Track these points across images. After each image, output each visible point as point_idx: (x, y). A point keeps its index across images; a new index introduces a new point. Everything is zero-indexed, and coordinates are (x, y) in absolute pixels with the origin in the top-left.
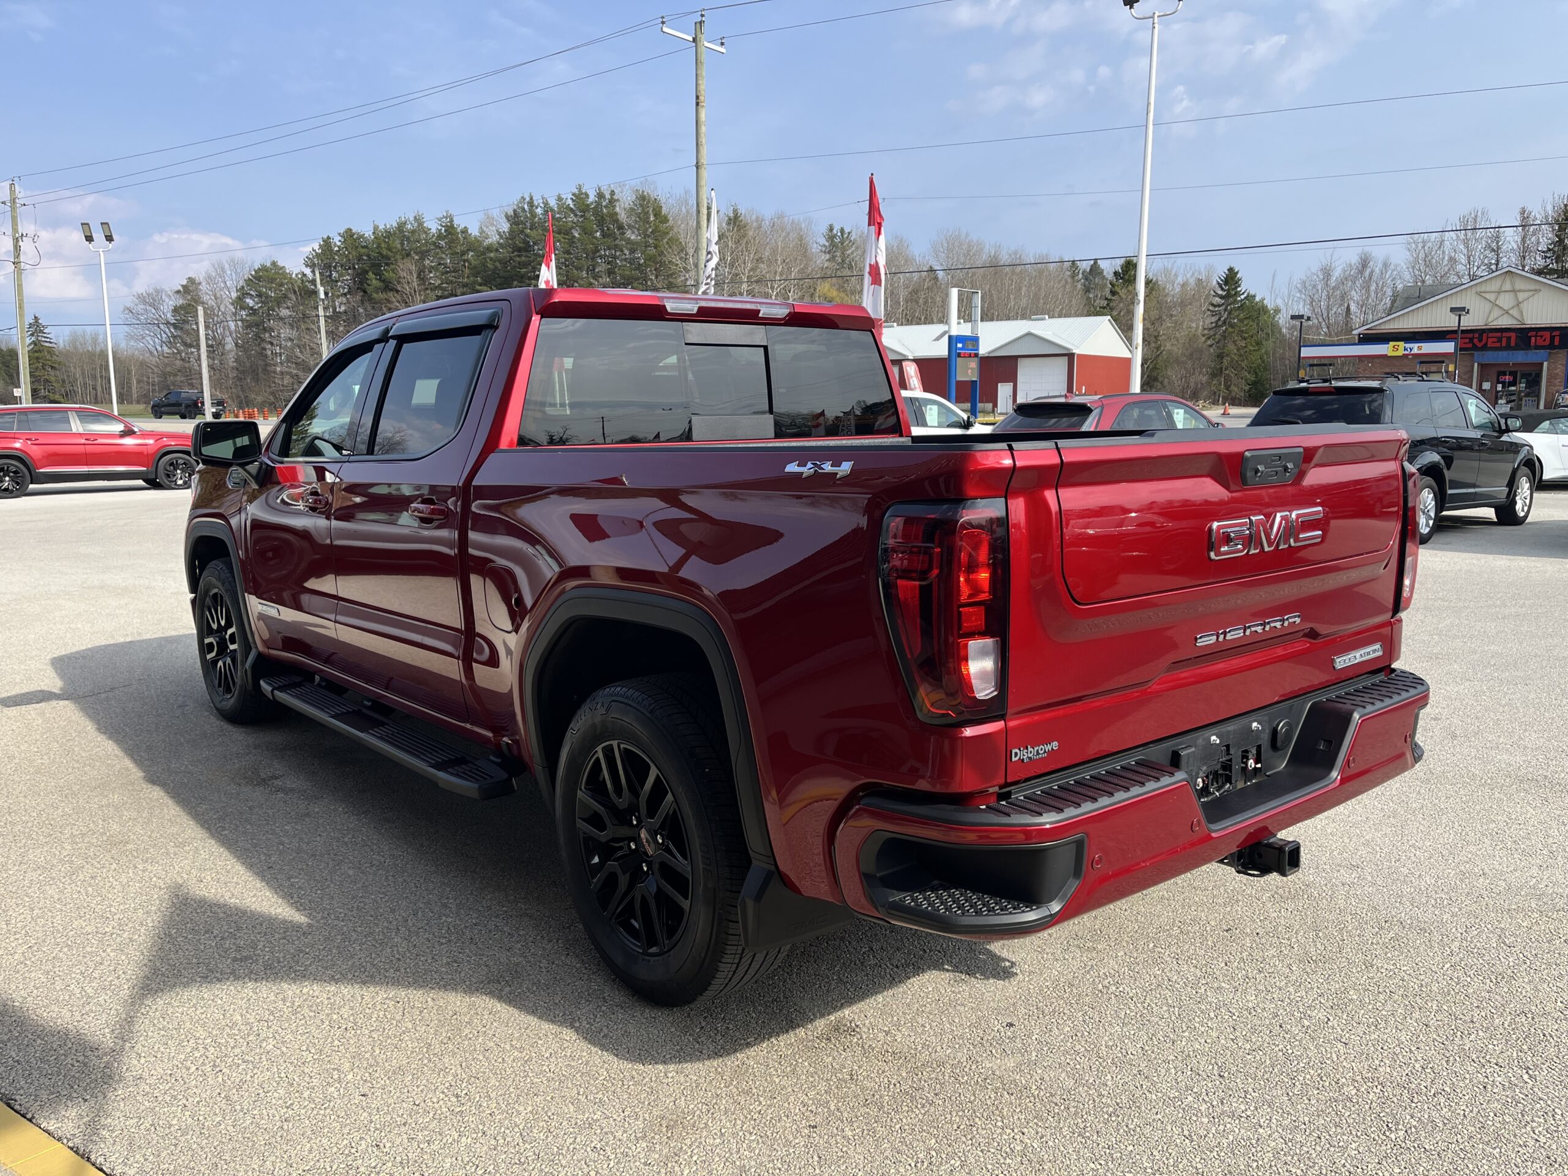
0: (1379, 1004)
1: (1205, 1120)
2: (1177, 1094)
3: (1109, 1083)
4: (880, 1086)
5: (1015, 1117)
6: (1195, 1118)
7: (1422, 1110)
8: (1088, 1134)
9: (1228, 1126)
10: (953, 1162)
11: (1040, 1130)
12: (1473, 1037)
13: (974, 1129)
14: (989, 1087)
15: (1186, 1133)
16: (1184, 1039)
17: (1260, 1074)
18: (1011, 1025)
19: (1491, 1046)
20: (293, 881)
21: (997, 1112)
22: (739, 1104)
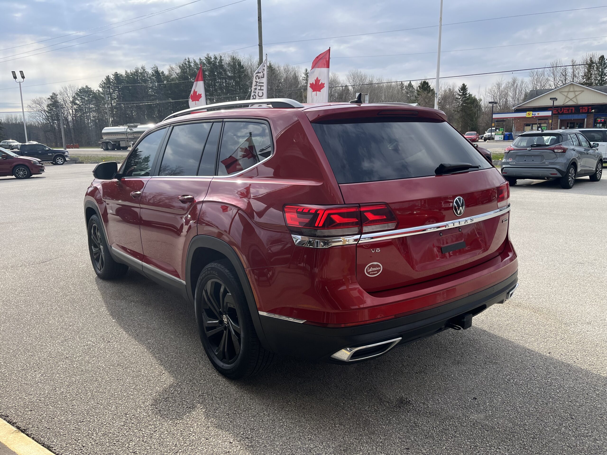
1: (573, 438)
2: (557, 427)
3: (527, 424)
4: (429, 429)
5: (494, 441)
6: (568, 438)
8: (527, 448)
9: (584, 440)
11: (506, 447)
13: (478, 448)
14: (477, 428)
15: (567, 444)
17: (587, 416)
18: (475, 399)
20: (149, 341)
21: (485, 439)
22: (372, 439)
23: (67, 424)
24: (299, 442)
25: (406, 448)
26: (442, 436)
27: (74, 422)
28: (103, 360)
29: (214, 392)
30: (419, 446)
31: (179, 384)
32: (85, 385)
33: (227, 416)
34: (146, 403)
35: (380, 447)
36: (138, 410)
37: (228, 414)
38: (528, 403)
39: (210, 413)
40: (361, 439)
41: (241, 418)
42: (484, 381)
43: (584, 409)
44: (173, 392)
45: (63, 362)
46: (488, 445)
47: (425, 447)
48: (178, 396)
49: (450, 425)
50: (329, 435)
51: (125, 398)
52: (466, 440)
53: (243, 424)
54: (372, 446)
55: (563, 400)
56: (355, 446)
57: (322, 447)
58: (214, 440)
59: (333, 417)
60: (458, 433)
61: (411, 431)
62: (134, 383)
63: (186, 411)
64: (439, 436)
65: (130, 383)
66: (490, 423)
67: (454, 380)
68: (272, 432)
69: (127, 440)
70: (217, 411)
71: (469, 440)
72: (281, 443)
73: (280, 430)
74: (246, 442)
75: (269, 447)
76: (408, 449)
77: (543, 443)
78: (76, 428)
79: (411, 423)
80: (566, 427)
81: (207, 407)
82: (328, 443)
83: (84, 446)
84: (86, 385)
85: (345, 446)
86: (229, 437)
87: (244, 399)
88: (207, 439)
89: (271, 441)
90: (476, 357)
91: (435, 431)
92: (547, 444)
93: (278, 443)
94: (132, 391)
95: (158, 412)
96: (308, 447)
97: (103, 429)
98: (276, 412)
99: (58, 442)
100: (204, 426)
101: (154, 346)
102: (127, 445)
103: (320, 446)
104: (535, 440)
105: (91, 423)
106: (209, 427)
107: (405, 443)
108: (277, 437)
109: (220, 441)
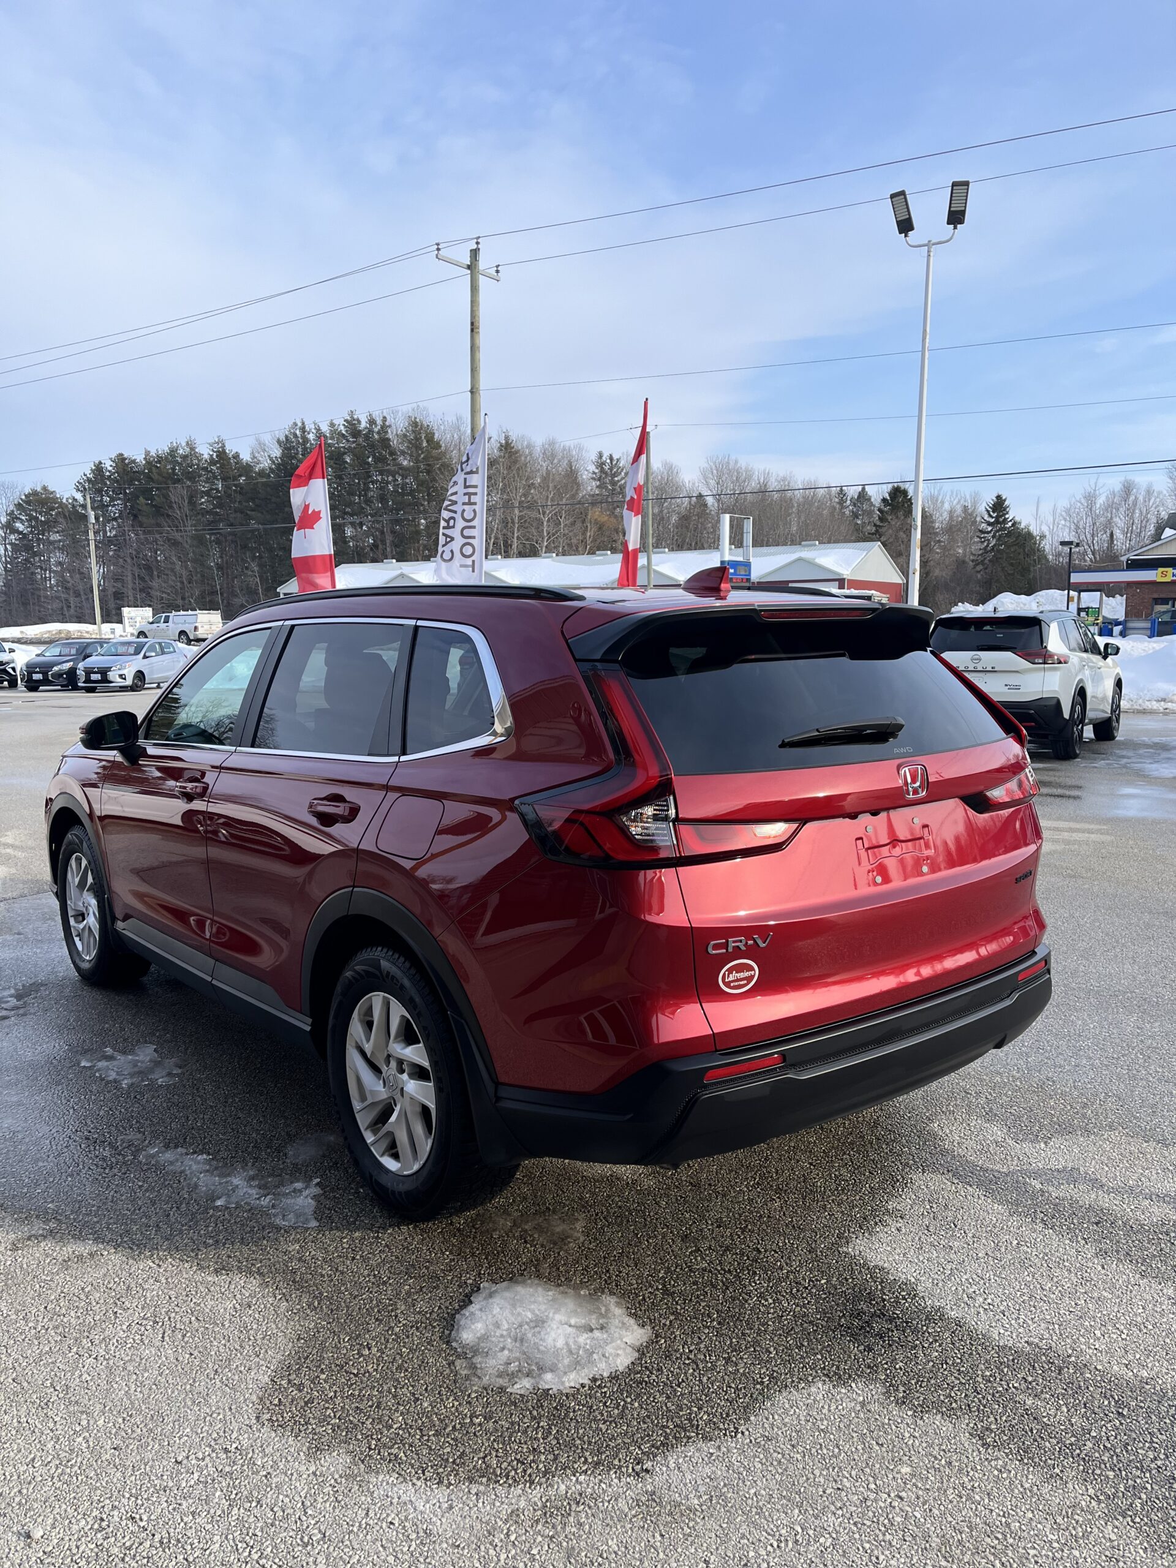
5: (891, 1476)
10: (822, 1540)
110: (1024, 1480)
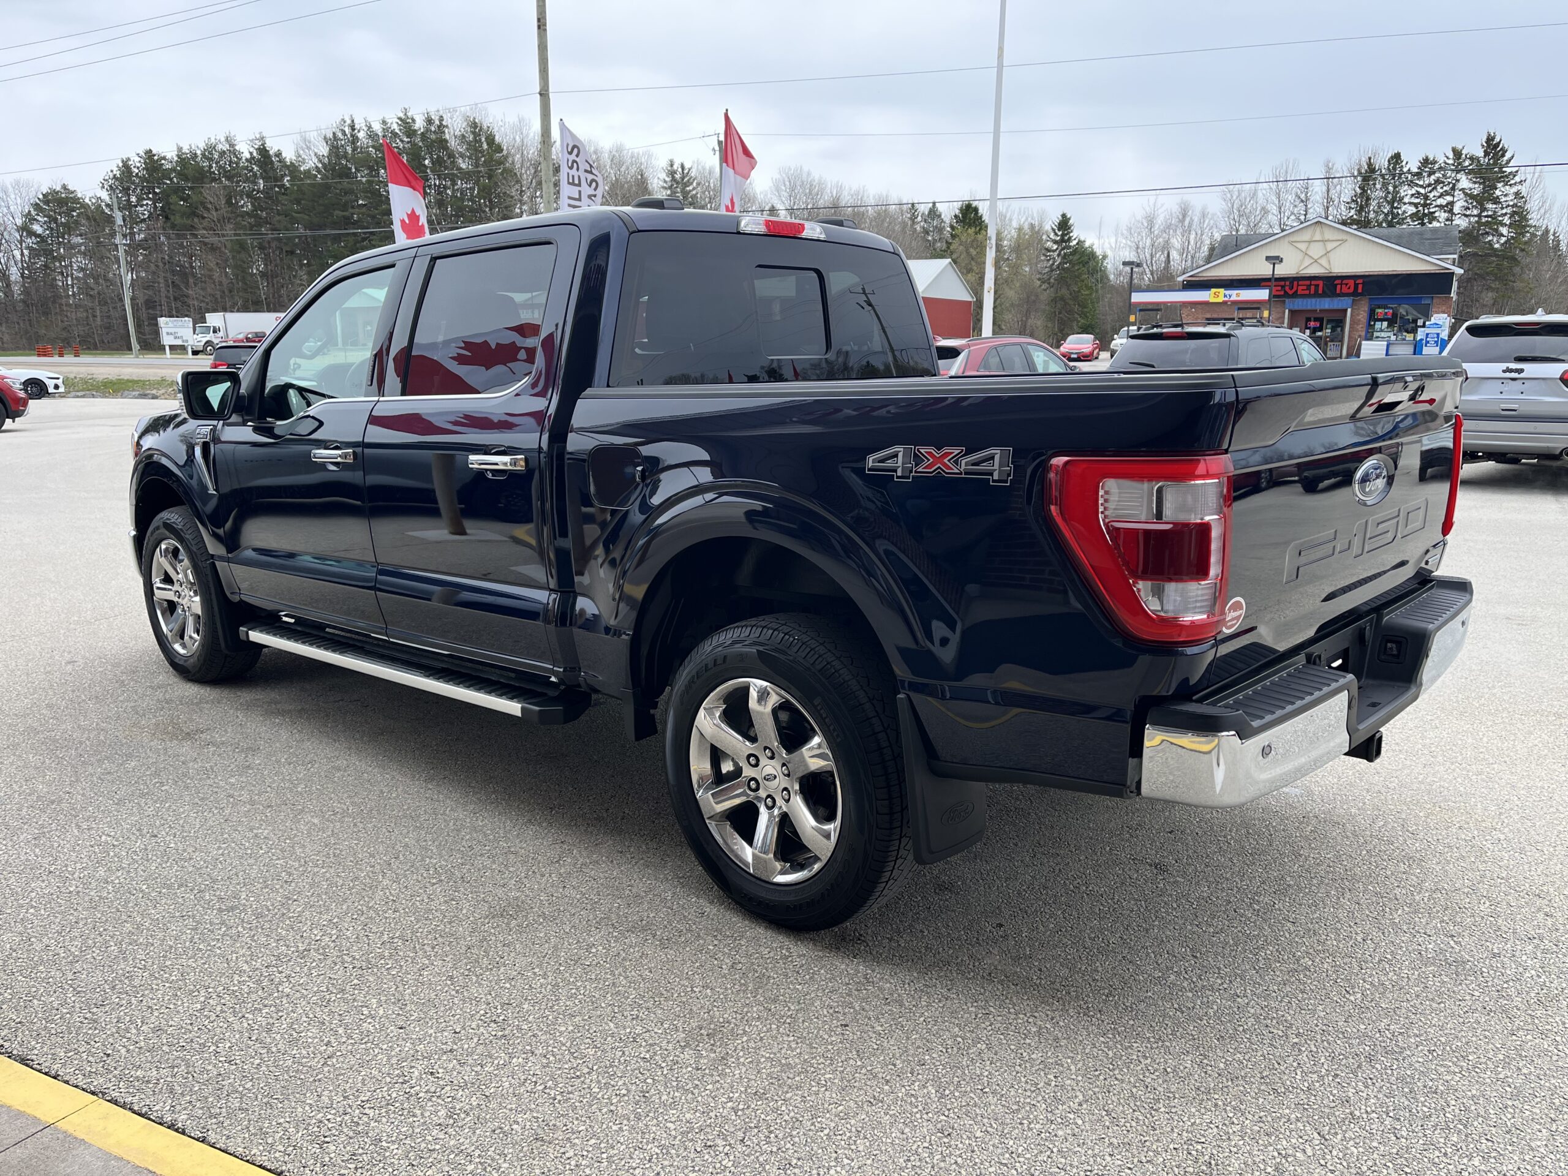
0: (1313, 888)
1: (1190, 995)
2: (1160, 974)
3: (1100, 969)
4: (895, 986)
5: (1025, 1004)
6: (1180, 993)
7: (1371, 976)
8: (1092, 1013)
9: (1211, 998)
10: (979, 1045)
11: (1049, 1013)
12: (1400, 912)
13: (991, 1016)
15: (1176, 1006)
16: (1155, 928)
17: (1227, 952)
18: (1001, 925)
19: (1417, 919)
20: (255, 831)
21: (1007, 1001)
22: (770, 1010)
23: (65, 1011)
24: (612, 1025)
25: (842, 1025)
26: (920, 998)
27: (80, 1008)
28: (141, 876)
29: (419, 934)
30: (869, 1019)
31: (335, 921)
32: (101, 929)
33: (449, 982)
34: (254, 963)
35: (787, 1025)
36: (236, 977)
37: (451, 978)
38: (1108, 930)
39: (409, 976)
40: (747, 1012)
41: (480, 984)
42: (1024, 890)
43: (1222, 939)
44: (318, 938)
45: (43, 881)
46: (1012, 1010)
47: (882, 1020)
48: (332, 945)
49: (941, 977)
50: (679, 1009)
51: (204, 954)
52: (969, 1005)
53: (486, 995)
54: (770, 1024)
55: (1181, 922)
56: (733, 1025)
57: (660, 1031)
58: (417, 1029)
59: (690, 973)
60: (955, 991)
61: (856, 993)
62: (223, 923)
63: (352, 975)
64: (914, 998)
65: (211, 923)
66: (1025, 970)
67: (961, 890)
68: (551, 1007)
69: (212, 1038)
70: (426, 973)
71: (975, 1004)
72: (571, 1028)
73: (568, 1003)
74: (490, 1029)
75: (544, 1037)
76: (846, 1026)
77: (1127, 1004)
78: (86, 1018)
79: (858, 978)
80: (1178, 974)
81: (401, 966)
82: (675, 1023)
83: (108, 1055)
84: (105, 930)
85: (712, 1026)
86: (452, 1023)
87: (489, 945)
88: (401, 1028)
89: (548, 1025)
90: (1016, 845)
91: (905, 990)
92: (1134, 1006)
93: (563, 1029)
94: (219, 940)
95: (285, 980)
96: (630, 1033)
97: (153, 1019)
98: (562, 968)
99: (45, 1049)
100: (394, 1003)
101: (271, 843)
102: (213, 1048)
103: (656, 1030)
104: (1111, 999)
105: (123, 1008)
106: (406, 1005)
107: (839, 1015)
108: (561, 1016)
109: (432, 1031)
110: (1126, 1000)
